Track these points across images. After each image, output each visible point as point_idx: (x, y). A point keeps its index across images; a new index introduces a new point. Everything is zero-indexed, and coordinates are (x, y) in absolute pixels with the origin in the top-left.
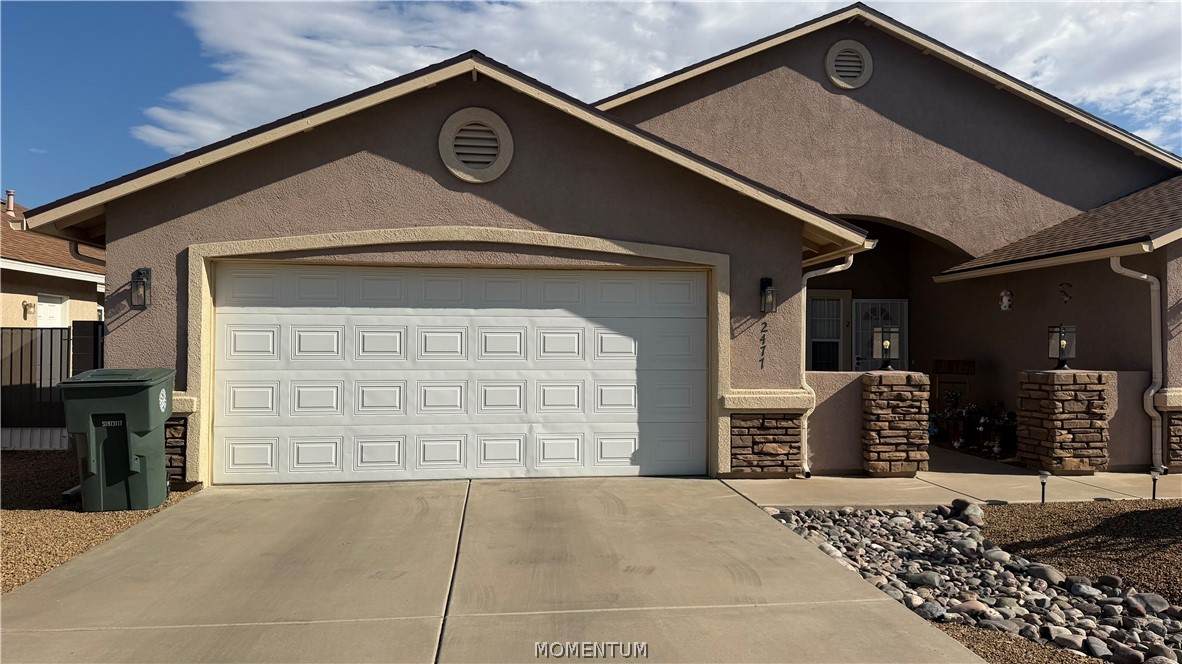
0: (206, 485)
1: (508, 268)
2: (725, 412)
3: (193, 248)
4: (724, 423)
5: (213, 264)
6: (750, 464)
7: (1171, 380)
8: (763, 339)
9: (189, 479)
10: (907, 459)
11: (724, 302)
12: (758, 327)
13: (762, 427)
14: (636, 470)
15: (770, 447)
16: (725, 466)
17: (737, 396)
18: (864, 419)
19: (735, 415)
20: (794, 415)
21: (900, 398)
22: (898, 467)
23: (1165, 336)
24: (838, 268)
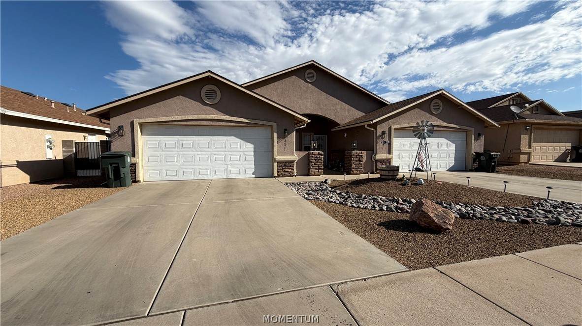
0: (142, 181)
1: (220, 126)
2: (276, 161)
3: (135, 120)
4: (276, 164)
5: (141, 125)
6: (282, 174)
7: (377, 153)
8: (285, 144)
9: (137, 180)
10: (318, 172)
11: (275, 135)
12: (284, 140)
13: (285, 165)
15: (286, 170)
16: (276, 174)
17: (278, 157)
18: (309, 162)
19: (279, 162)
20: (293, 162)
21: (317, 157)
22: (316, 174)
23: (376, 143)
24: (303, 127)
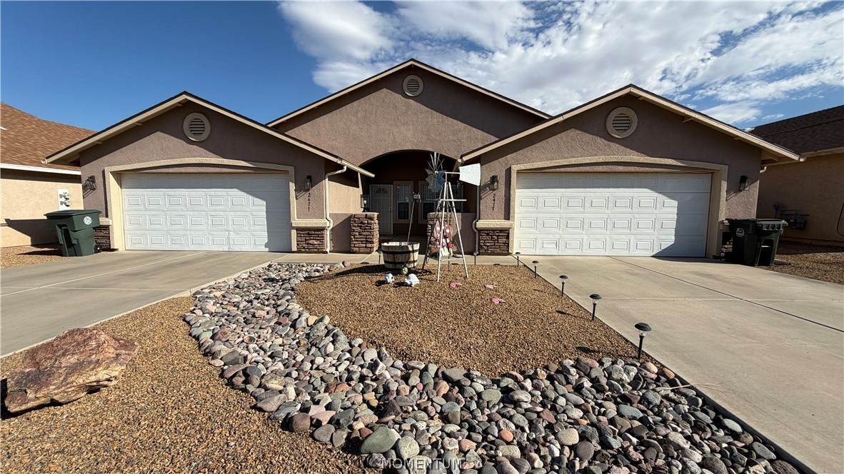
0: (118, 250)
2: (294, 228)
3: (106, 169)
4: (294, 233)
6: (304, 248)
7: (481, 216)
8: (309, 200)
9: (111, 248)
10: (366, 247)
11: (292, 186)
12: (307, 194)
13: (308, 234)
14: (267, 249)
15: (311, 242)
16: (294, 248)
18: (350, 231)
19: (298, 229)
21: (362, 223)
22: (362, 250)
23: (480, 199)
24: (340, 171)
